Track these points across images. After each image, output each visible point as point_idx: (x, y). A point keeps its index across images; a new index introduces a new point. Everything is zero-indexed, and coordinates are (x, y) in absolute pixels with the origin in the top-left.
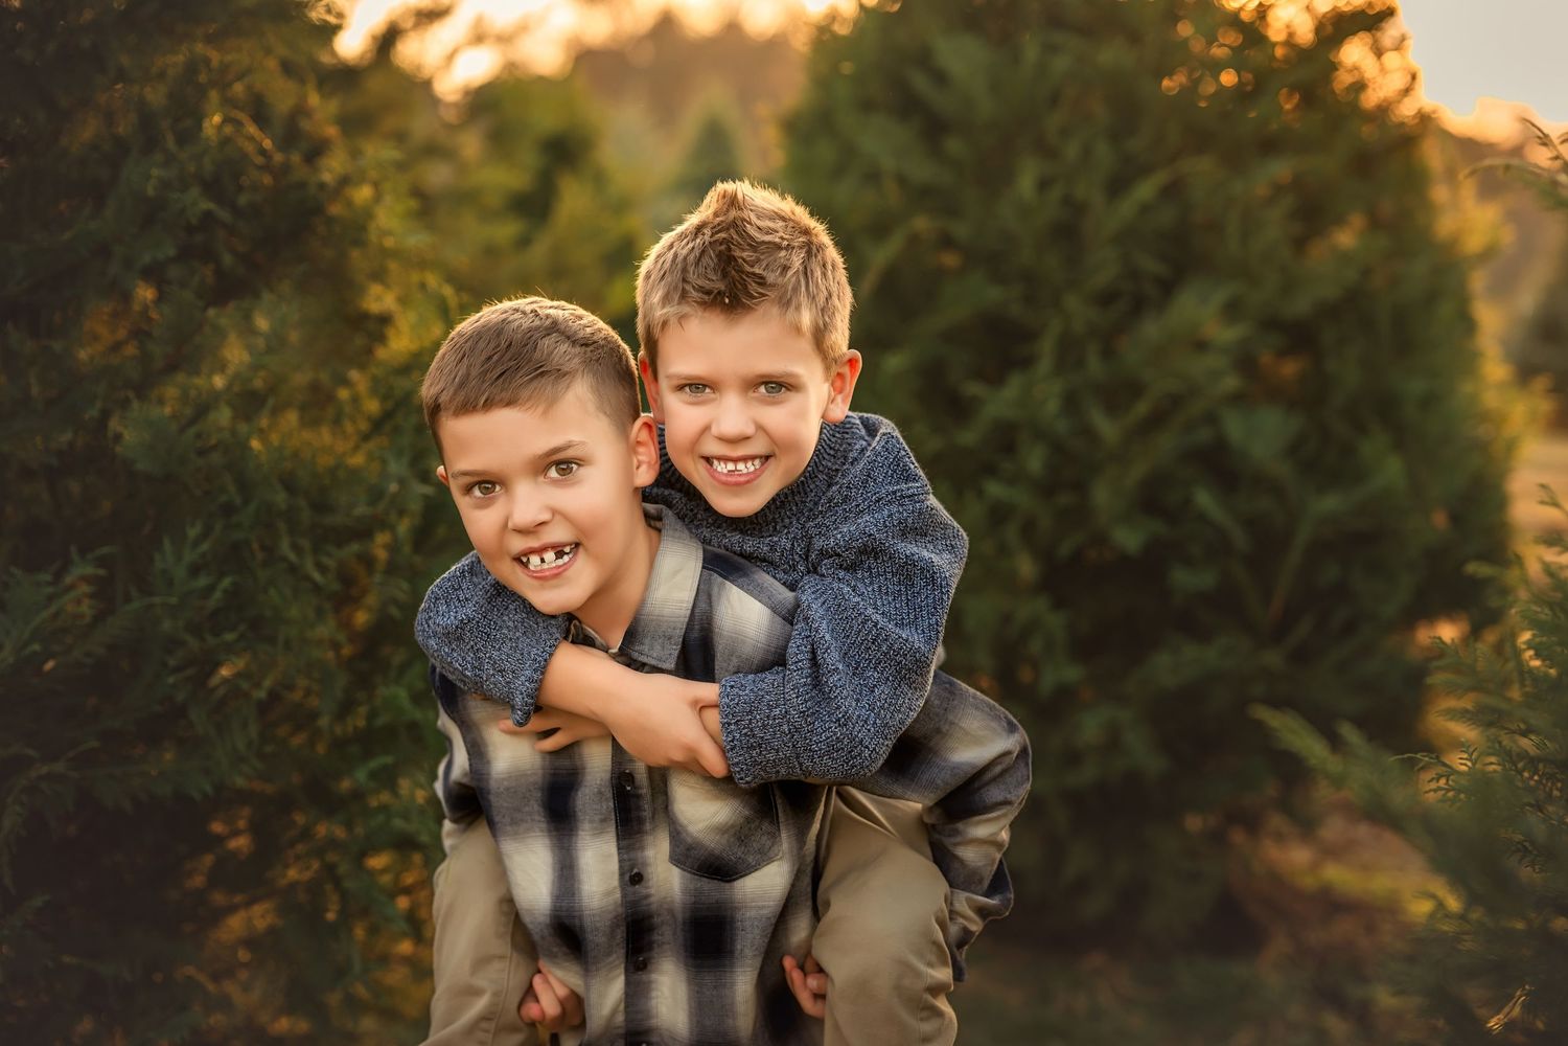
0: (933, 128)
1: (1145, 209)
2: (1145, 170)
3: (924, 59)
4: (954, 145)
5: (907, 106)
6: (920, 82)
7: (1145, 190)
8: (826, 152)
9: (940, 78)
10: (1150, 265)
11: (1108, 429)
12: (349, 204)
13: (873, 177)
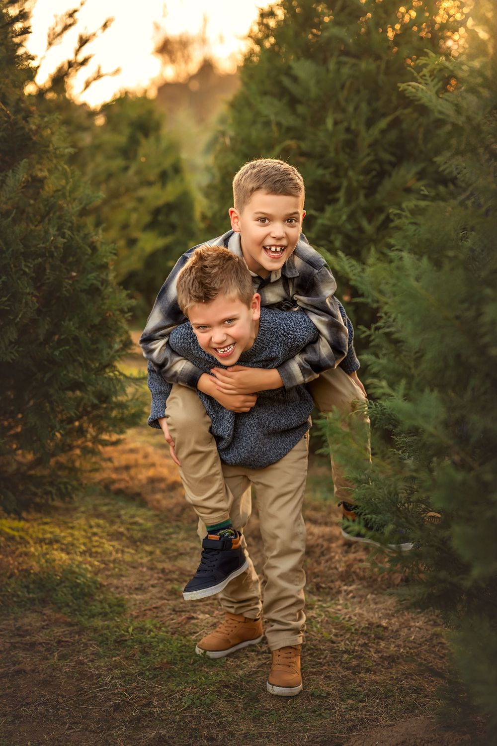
0: (293, 102)
1: (383, 132)
2: (384, 115)
3: (287, 71)
4: (301, 109)
5: (282, 93)
6: (286, 81)
7: (383, 124)
8: (248, 115)
9: (295, 79)
10: (386, 157)
11: (369, 228)
12: (41, 136)
13: (267, 124)
